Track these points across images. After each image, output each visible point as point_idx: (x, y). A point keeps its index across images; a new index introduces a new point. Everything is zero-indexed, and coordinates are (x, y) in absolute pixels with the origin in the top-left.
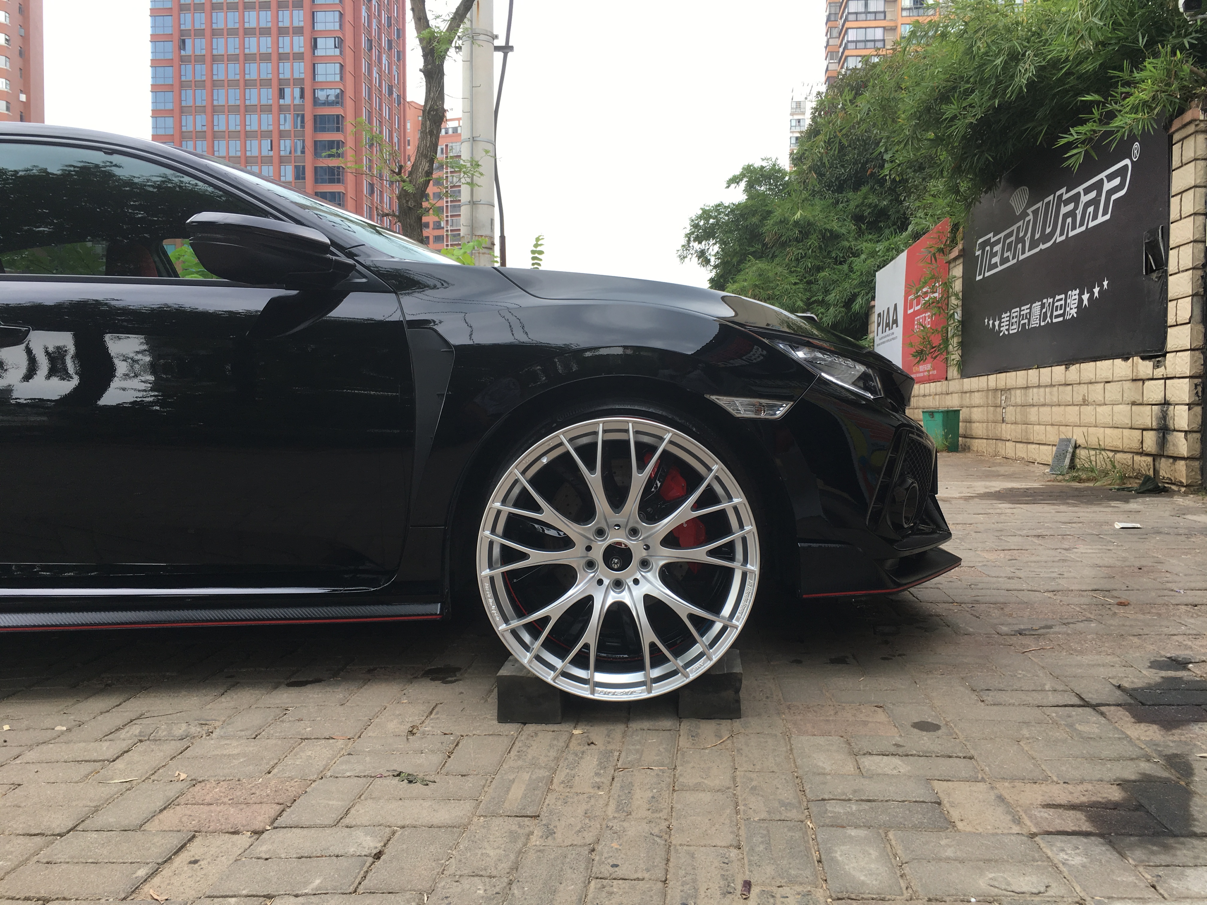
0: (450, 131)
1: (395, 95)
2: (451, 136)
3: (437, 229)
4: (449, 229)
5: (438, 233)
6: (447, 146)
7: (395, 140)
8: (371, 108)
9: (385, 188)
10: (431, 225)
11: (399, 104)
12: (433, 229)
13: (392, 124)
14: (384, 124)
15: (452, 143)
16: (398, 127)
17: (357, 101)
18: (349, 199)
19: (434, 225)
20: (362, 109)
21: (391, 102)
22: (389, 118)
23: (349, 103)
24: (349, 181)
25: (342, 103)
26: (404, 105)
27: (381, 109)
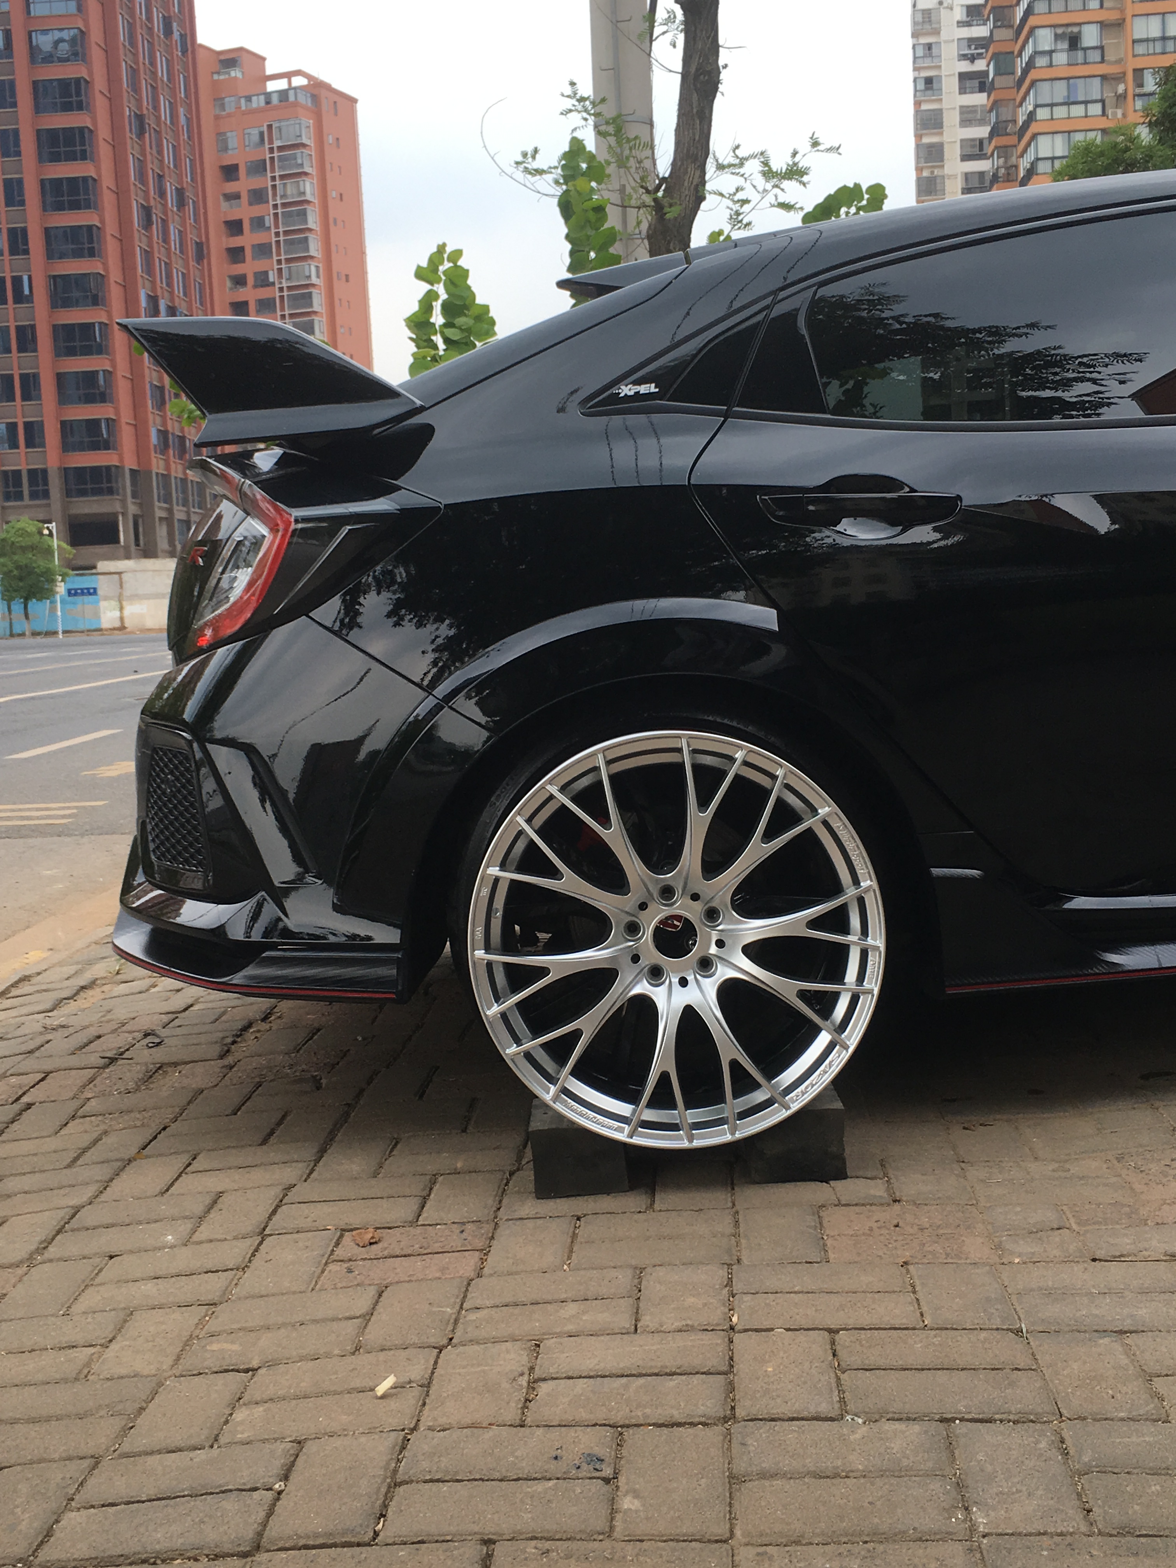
0: (275, 100)
1: (176, 35)
2: (276, 108)
3: (262, 286)
4: (284, 285)
5: (264, 293)
6: (270, 127)
7: (182, 120)
8: (136, 62)
9: (170, 213)
10: (250, 280)
11: (184, 51)
12: (255, 286)
13: (173, 91)
14: (160, 91)
15: (280, 121)
16: (186, 97)
17: (109, 51)
18: (109, 238)
19: (256, 279)
20: (120, 66)
21: (169, 49)
22: (169, 79)
23: (97, 56)
24: (106, 205)
25: (84, 55)
26: (193, 52)
27: (153, 63)
